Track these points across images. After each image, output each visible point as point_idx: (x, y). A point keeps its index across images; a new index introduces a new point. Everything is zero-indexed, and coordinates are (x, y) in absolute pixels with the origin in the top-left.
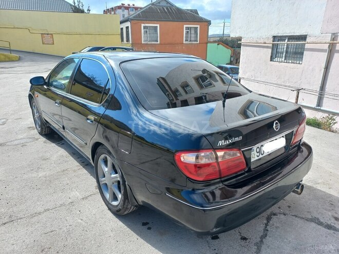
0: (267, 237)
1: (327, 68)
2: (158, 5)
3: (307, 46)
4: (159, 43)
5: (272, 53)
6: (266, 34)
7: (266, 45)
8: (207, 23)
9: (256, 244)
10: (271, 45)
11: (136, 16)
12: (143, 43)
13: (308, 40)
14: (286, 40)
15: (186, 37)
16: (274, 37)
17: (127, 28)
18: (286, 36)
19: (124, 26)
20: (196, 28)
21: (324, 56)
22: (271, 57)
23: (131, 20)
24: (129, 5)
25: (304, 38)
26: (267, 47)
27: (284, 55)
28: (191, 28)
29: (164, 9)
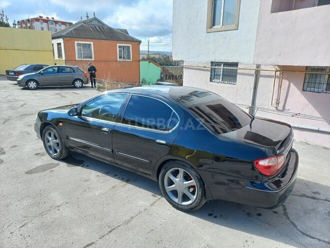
0: (287, 209)
1: (255, 88)
2: (90, 23)
3: (239, 71)
4: (93, 59)
5: (211, 75)
6: (206, 60)
7: (206, 68)
8: (138, 43)
9: (284, 214)
10: (210, 69)
11: (69, 33)
12: (77, 59)
13: (239, 66)
14: (222, 65)
15: (119, 55)
16: (212, 62)
17: (59, 44)
18: (221, 63)
19: (55, 42)
20: (129, 47)
21: (252, 79)
22: (211, 78)
23: (64, 37)
24: (48, 18)
25: (236, 64)
26: (207, 70)
27: (221, 77)
28: (123, 46)
29: (96, 28)
